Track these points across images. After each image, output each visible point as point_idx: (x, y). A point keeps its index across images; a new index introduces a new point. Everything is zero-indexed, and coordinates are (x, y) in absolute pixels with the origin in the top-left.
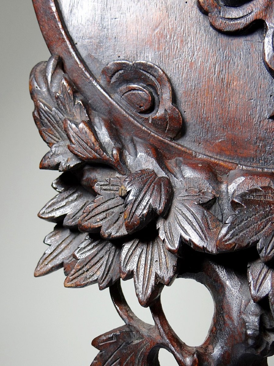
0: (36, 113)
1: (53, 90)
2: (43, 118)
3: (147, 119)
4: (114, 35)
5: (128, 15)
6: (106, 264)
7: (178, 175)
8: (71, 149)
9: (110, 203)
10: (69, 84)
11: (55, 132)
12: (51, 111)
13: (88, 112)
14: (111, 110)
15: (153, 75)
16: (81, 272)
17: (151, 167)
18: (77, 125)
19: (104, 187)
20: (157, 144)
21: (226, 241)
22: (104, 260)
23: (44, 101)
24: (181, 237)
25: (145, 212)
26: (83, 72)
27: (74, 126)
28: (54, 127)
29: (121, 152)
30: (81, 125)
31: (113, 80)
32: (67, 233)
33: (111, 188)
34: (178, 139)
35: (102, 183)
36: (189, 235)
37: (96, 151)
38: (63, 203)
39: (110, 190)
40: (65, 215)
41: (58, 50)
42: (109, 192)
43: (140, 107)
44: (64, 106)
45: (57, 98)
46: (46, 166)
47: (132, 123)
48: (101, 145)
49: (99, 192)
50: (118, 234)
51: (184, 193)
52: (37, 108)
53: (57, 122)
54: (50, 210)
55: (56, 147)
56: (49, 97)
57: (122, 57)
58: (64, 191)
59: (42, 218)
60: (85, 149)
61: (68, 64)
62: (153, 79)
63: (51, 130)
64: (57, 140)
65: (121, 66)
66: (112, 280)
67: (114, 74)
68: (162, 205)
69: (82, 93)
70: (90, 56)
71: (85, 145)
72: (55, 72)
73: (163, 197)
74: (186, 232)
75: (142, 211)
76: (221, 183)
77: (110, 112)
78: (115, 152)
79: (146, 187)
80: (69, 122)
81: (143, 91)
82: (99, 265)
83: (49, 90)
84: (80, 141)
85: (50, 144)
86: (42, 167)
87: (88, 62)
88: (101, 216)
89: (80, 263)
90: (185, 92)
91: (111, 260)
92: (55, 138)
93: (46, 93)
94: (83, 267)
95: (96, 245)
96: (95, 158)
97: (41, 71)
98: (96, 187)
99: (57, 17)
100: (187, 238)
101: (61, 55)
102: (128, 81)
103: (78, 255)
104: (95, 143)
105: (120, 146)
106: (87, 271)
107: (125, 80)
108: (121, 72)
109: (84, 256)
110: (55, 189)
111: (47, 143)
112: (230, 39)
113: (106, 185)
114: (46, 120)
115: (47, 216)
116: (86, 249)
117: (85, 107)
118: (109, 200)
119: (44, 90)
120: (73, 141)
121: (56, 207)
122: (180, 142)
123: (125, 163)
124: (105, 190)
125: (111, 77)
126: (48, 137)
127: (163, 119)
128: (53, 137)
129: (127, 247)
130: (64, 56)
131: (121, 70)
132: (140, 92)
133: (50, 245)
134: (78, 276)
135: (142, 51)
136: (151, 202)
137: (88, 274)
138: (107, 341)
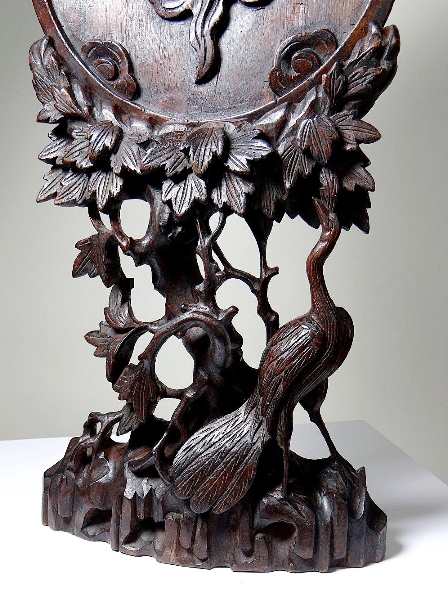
0: (34, 80)
1: (45, 63)
2: (39, 84)
3: (113, 85)
4: (90, 19)
5: (99, 4)
6: (82, 188)
7: (128, 125)
8: (56, 107)
9: (82, 145)
10: (56, 59)
11: (48, 95)
12: (44, 79)
13: (69, 80)
14: (87, 78)
15: (116, 52)
16: (65, 194)
17: (110, 120)
18: (60, 90)
19: (79, 134)
20: (119, 104)
21: (145, 165)
22: (81, 186)
23: (39, 72)
24: (123, 164)
25: (101, 149)
26: (67, 49)
27: (57, 90)
28: (46, 91)
29: (90, 109)
30: (63, 90)
31: (90, 55)
32: (60, 171)
33: (83, 134)
34: (135, 100)
35: (77, 131)
36: (127, 163)
37: (72, 108)
38: (56, 148)
39: (82, 136)
40: (57, 157)
41: (50, 32)
42: (81, 137)
43: (108, 76)
44: (53, 76)
45: (48, 69)
46: (41, 120)
47: (102, 88)
48: (77, 104)
49: (75, 137)
50: (86, 166)
51: (129, 137)
52: (35, 77)
53: (48, 87)
54: (46, 153)
55: (47, 106)
56: (42, 69)
57: (96, 38)
58: (57, 139)
59: (41, 159)
60: (66, 107)
61: (57, 43)
62: (116, 54)
63: (45, 93)
64: (49, 101)
65: (94, 44)
66: (85, 198)
67: (90, 50)
68: (112, 144)
69: (67, 65)
70: (73, 36)
71: (66, 104)
72: (47, 50)
73: (114, 139)
74: (126, 161)
75: (99, 148)
76: (156, 130)
77: (86, 80)
78: (86, 109)
79: (104, 132)
80: (54, 87)
81: (109, 64)
82: (77, 189)
83: (42, 63)
84: (62, 100)
85: (44, 104)
86: (39, 121)
87: (72, 41)
88: (76, 154)
89: (65, 188)
90: (140, 64)
91: (85, 186)
92: (47, 99)
93: (41, 66)
94: (67, 191)
95: (76, 176)
96: (72, 113)
97: (37, 48)
98: (73, 134)
99: (47, 6)
100: (126, 165)
101: (51, 36)
102: (100, 56)
103: (63, 183)
104: (72, 103)
105: (90, 105)
106: (69, 193)
107: (98, 55)
108: (94, 49)
109: (67, 183)
110: (51, 138)
111: (42, 103)
112: (171, 23)
113: (80, 132)
114: (40, 86)
115: (44, 158)
116: (69, 179)
117: (67, 77)
118: (82, 142)
119: (39, 63)
120: (57, 101)
121: (51, 151)
122: (136, 102)
123: (93, 116)
124: (78, 135)
125: (88, 53)
126: (43, 99)
127: (123, 84)
128: (45, 98)
129: (94, 175)
130: (54, 36)
131: (94, 47)
132: (107, 65)
133: (48, 180)
134: (63, 197)
135: (109, 33)
136: (105, 142)
137: (69, 196)
138: (84, 243)
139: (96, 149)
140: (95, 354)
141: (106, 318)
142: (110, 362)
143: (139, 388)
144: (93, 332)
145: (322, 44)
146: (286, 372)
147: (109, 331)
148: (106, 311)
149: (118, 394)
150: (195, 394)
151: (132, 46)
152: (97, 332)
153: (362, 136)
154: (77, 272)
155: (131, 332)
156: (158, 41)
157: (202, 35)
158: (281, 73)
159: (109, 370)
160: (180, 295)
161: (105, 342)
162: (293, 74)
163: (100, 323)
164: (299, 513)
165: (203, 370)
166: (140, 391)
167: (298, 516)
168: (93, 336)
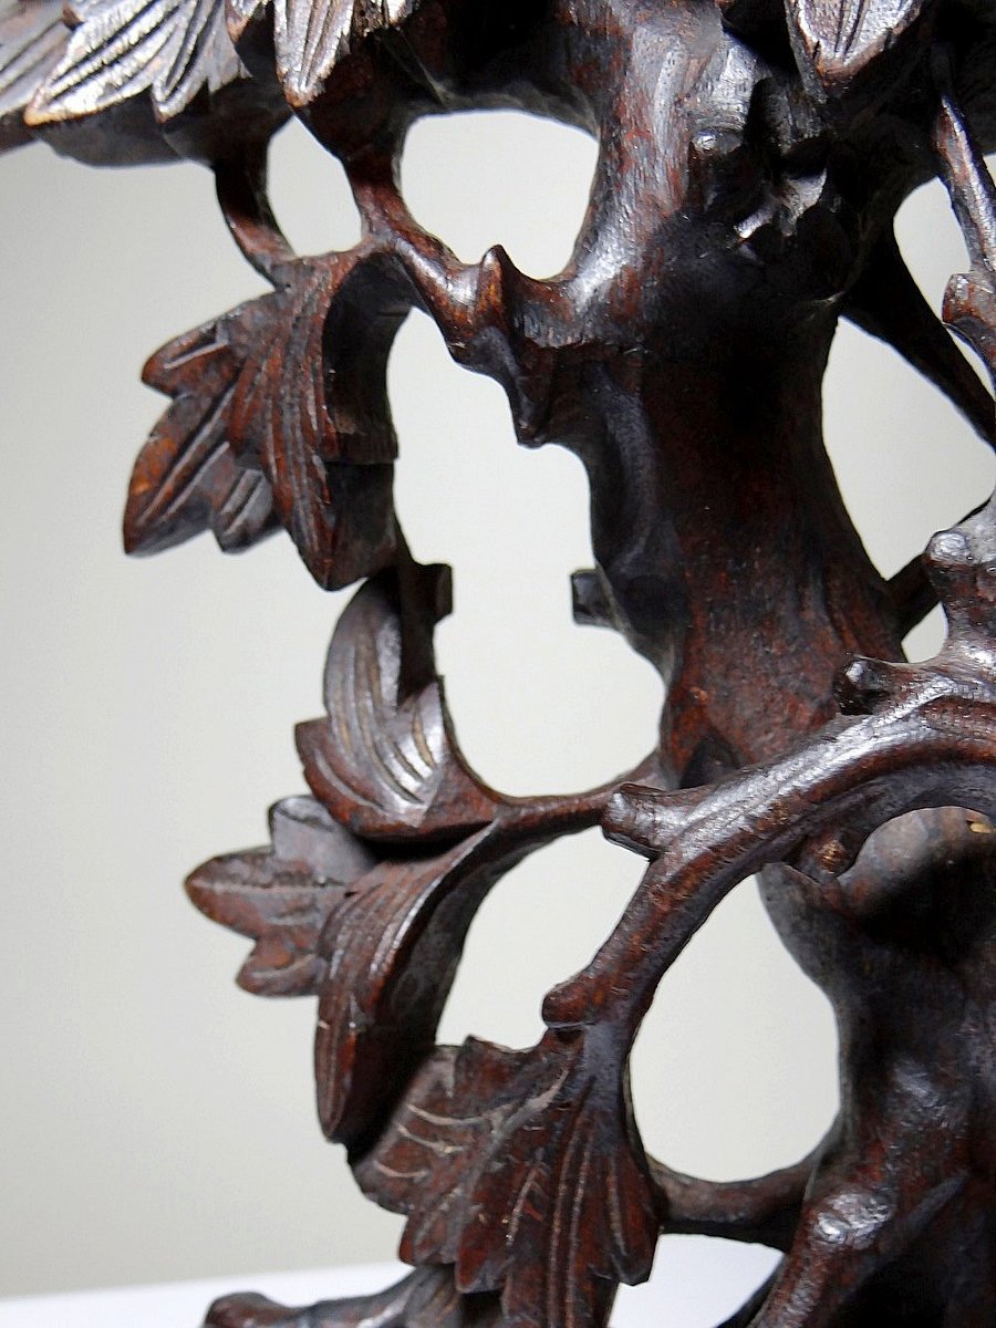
6: (187, 33)
22: (181, 19)
89: (92, 36)
91: (204, 18)
94: (99, 50)
103: (81, 11)
106: (115, 63)
134: (78, 84)
137: (116, 75)
138: (192, 348)
140: (248, 982)
141: (311, 775)
142: (345, 1027)
143: (543, 1202)
144: (232, 857)
147: (327, 852)
148: (308, 737)
149: (398, 1222)
150: (881, 1231)
152: (254, 857)
154: (151, 520)
155: (467, 847)
159: (339, 1078)
160: (767, 623)
161: (301, 910)
163: (272, 810)
166: (550, 1220)
168: (232, 878)
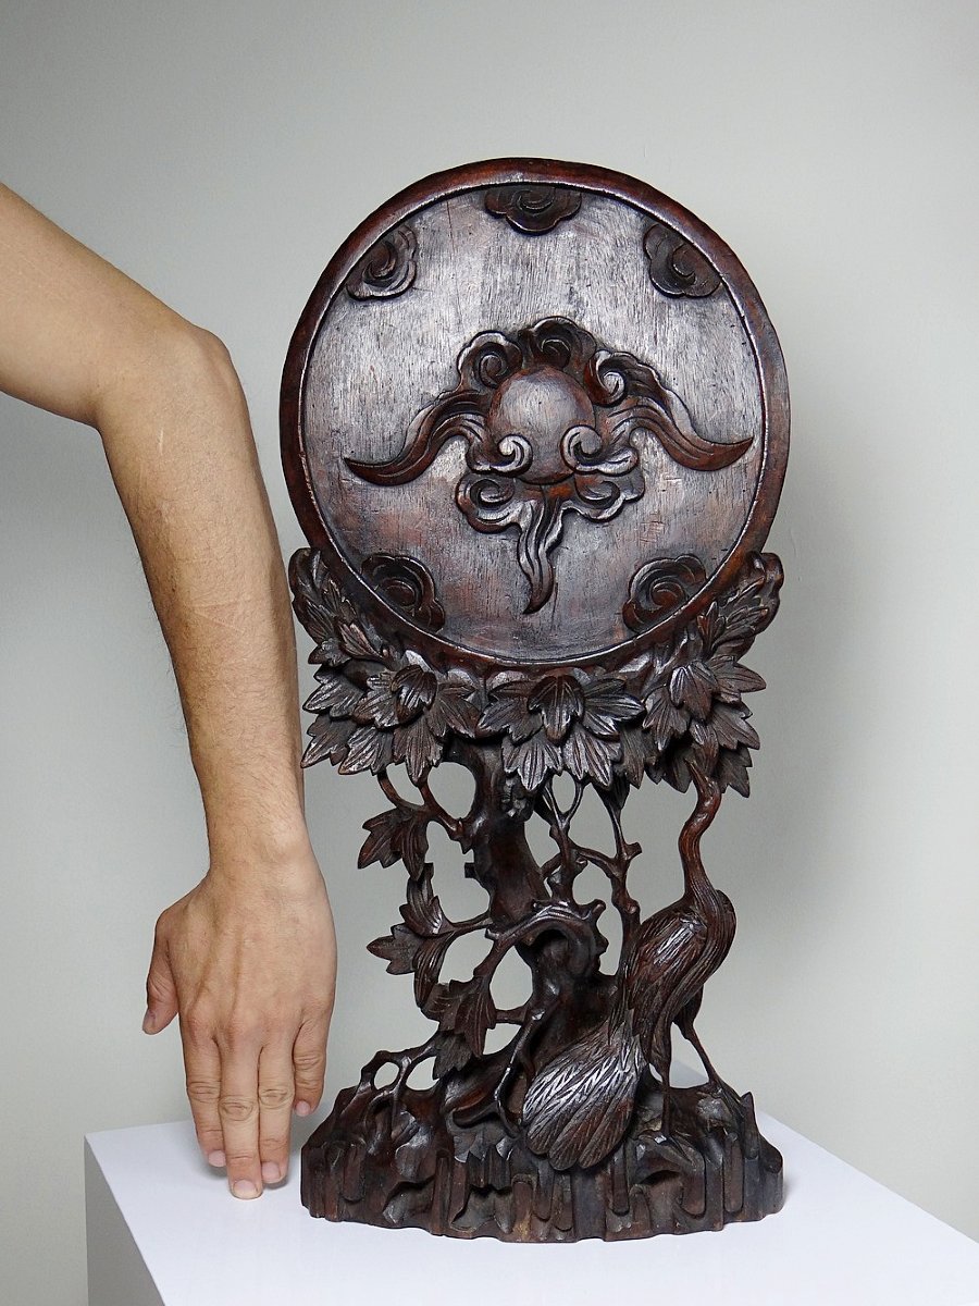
1: (318, 586)
2: (310, 614)
3: (410, 613)
4: (376, 527)
5: (388, 508)
6: (378, 752)
7: (442, 670)
9: (383, 698)
15: (416, 572)
16: (354, 760)
17: (417, 663)
19: (375, 683)
21: (483, 729)
22: (376, 749)
24: (448, 726)
25: (416, 705)
28: (321, 624)
30: (353, 626)
31: (375, 572)
33: (382, 683)
35: (373, 679)
37: (366, 649)
38: (328, 695)
39: (381, 685)
41: (318, 542)
42: (380, 687)
43: (403, 601)
44: (331, 603)
45: (324, 595)
47: (395, 617)
49: (371, 687)
50: (390, 725)
51: (448, 687)
53: (324, 619)
54: (315, 702)
55: (326, 644)
57: (383, 551)
58: (329, 682)
59: (307, 710)
60: (357, 648)
63: (318, 626)
65: (382, 560)
66: (383, 765)
67: (375, 567)
70: (349, 547)
76: (480, 676)
80: (339, 622)
81: (405, 586)
82: (371, 753)
83: (313, 586)
84: (351, 639)
85: (316, 639)
87: (348, 553)
88: (374, 709)
89: (354, 752)
90: (447, 587)
91: (381, 748)
93: (310, 589)
94: (356, 755)
96: (366, 656)
97: (301, 563)
98: (369, 683)
100: (452, 726)
102: (390, 574)
103: (350, 745)
104: (366, 642)
105: (387, 643)
106: (360, 759)
107: (387, 573)
108: (383, 566)
109: (356, 746)
110: (319, 680)
113: (377, 681)
114: (312, 616)
115: (313, 709)
116: (357, 740)
119: (308, 585)
120: (345, 640)
121: (321, 699)
123: (392, 658)
124: (375, 685)
125: (372, 571)
126: (315, 633)
131: (383, 563)
132: (403, 587)
133: (314, 737)
134: (352, 764)
135: (403, 546)
136: (421, 697)
137: (361, 762)
138: (376, 820)
139: (410, 706)
140: (389, 971)
141: (404, 918)
142: (424, 980)
143: (474, 1012)
144: (381, 939)
145: (685, 571)
146: (664, 979)
147: (409, 938)
150: (543, 1015)
151: (435, 564)
152: (388, 939)
153: (743, 685)
154: (365, 861)
155: (448, 937)
156: (471, 558)
157: (538, 558)
158: (638, 605)
161: (404, 953)
162: (654, 607)
163: (395, 926)
164: (685, 1157)
165: (553, 983)
167: (686, 1162)
168: (381, 945)
